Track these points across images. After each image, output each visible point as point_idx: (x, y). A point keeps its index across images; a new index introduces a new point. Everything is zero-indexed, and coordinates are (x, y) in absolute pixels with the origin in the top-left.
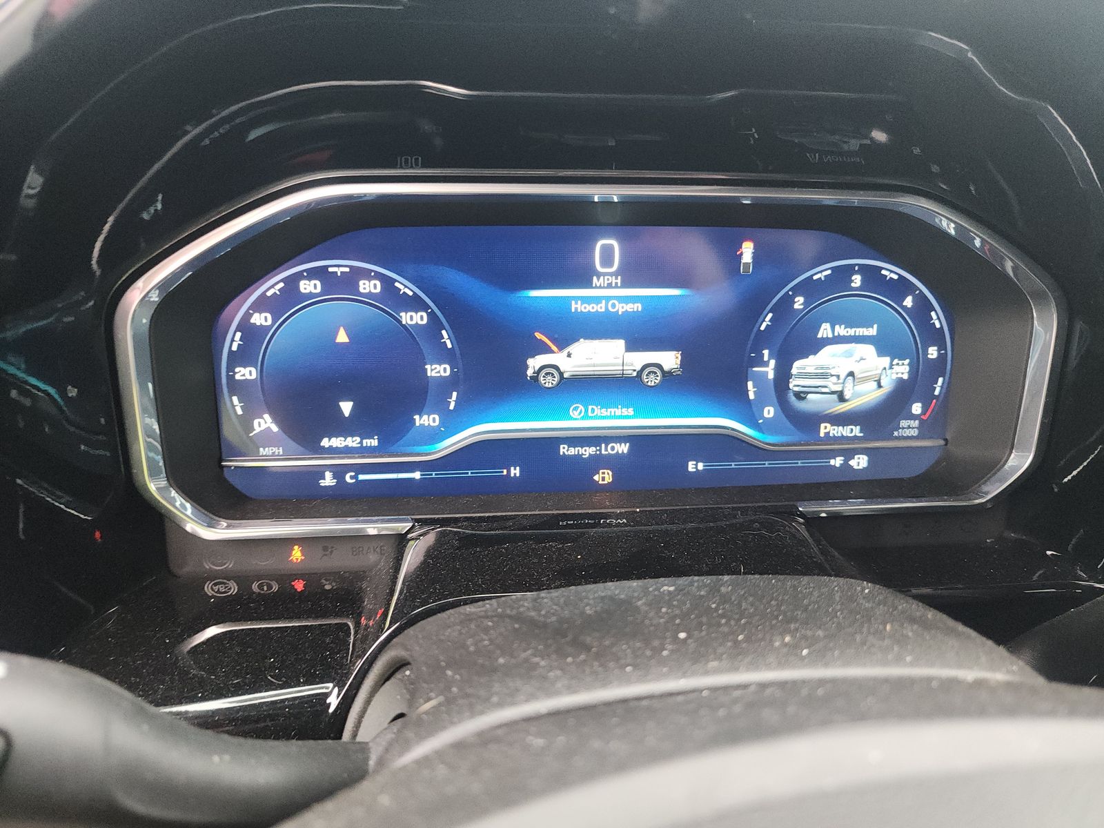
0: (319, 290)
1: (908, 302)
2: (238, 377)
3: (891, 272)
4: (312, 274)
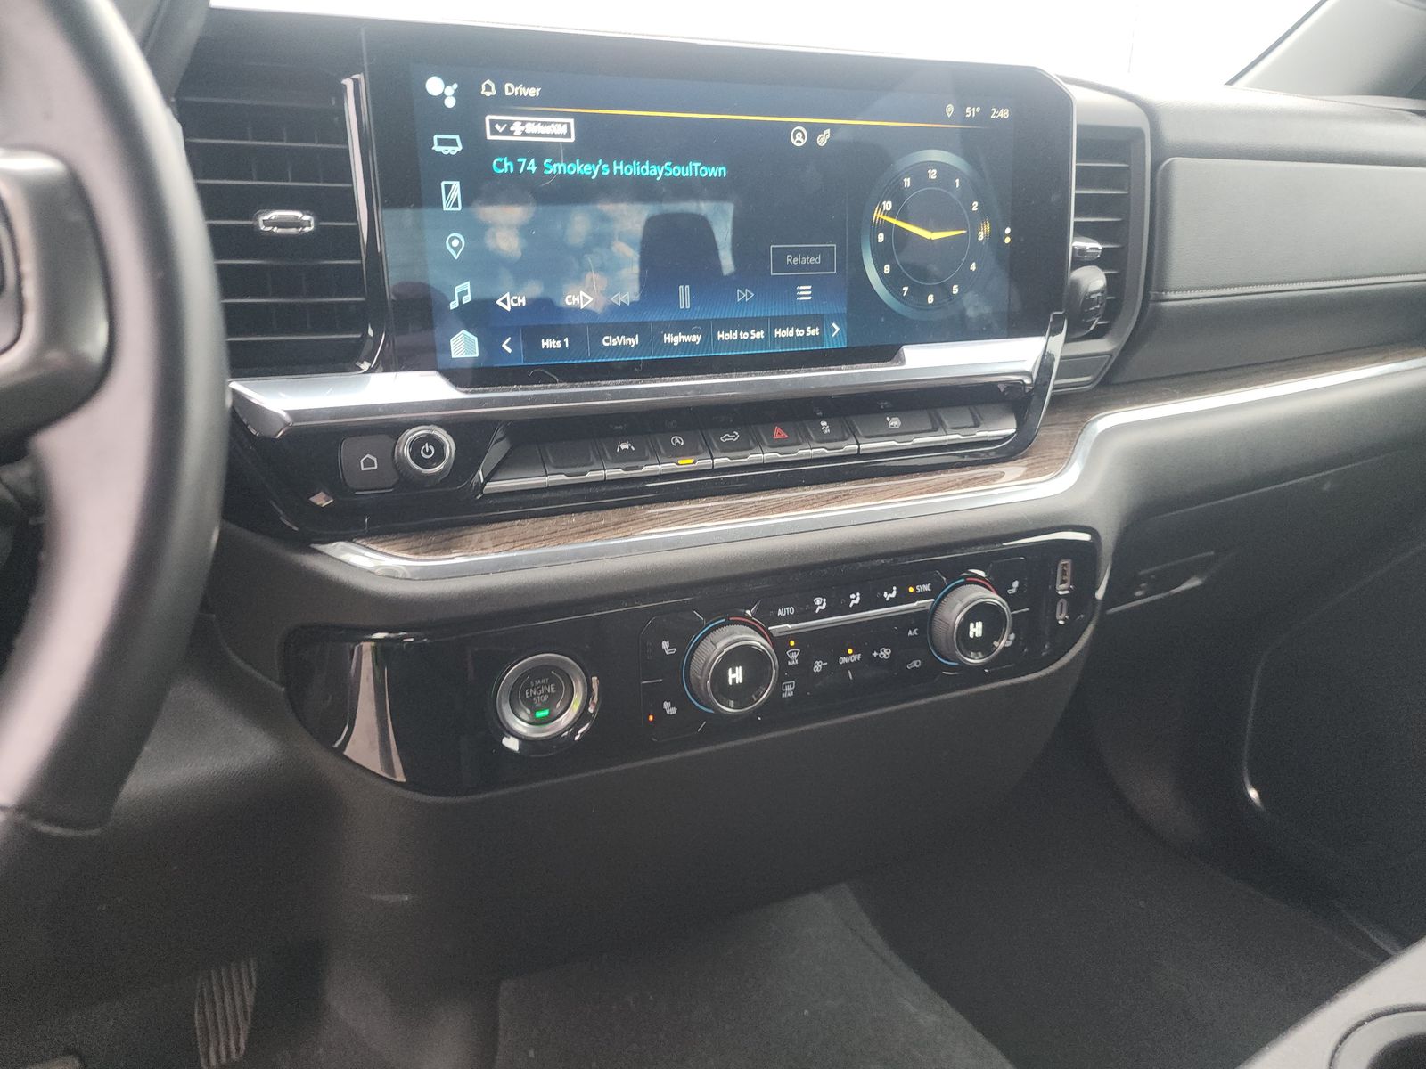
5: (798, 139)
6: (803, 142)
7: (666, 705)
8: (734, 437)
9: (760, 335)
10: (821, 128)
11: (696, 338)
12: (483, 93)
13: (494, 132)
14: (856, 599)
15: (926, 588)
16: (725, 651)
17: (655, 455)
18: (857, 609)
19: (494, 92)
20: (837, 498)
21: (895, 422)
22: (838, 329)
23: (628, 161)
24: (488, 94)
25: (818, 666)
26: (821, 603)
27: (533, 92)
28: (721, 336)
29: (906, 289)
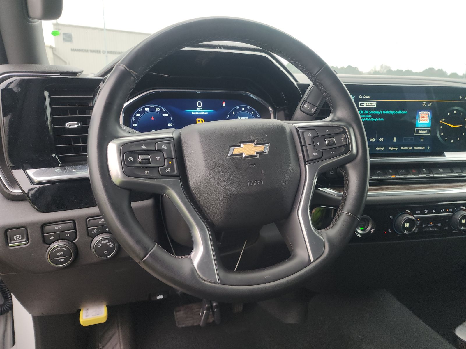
0: (148, 110)
1: (253, 113)
2: (134, 126)
3: (249, 108)
4: (147, 107)
5: (424, 105)
6: (425, 106)
7: (389, 230)
8: (404, 171)
9: (411, 148)
10: (429, 102)
11: (396, 149)
12: (359, 98)
13: (360, 105)
14: (434, 211)
15: (451, 210)
16: (406, 219)
17: (386, 174)
18: (434, 213)
19: (361, 97)
20: (429, 187)
21: (441, 170)
22: (429, 148)
23: (386, 111)
24: (360, 98)
25: (424, 226)
26: (426, 211)
27: (369, 97)
28: (402, 148)
29: (446, 139)
